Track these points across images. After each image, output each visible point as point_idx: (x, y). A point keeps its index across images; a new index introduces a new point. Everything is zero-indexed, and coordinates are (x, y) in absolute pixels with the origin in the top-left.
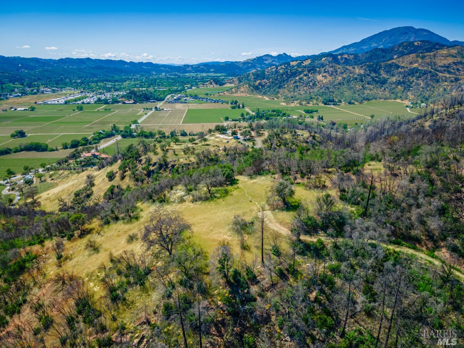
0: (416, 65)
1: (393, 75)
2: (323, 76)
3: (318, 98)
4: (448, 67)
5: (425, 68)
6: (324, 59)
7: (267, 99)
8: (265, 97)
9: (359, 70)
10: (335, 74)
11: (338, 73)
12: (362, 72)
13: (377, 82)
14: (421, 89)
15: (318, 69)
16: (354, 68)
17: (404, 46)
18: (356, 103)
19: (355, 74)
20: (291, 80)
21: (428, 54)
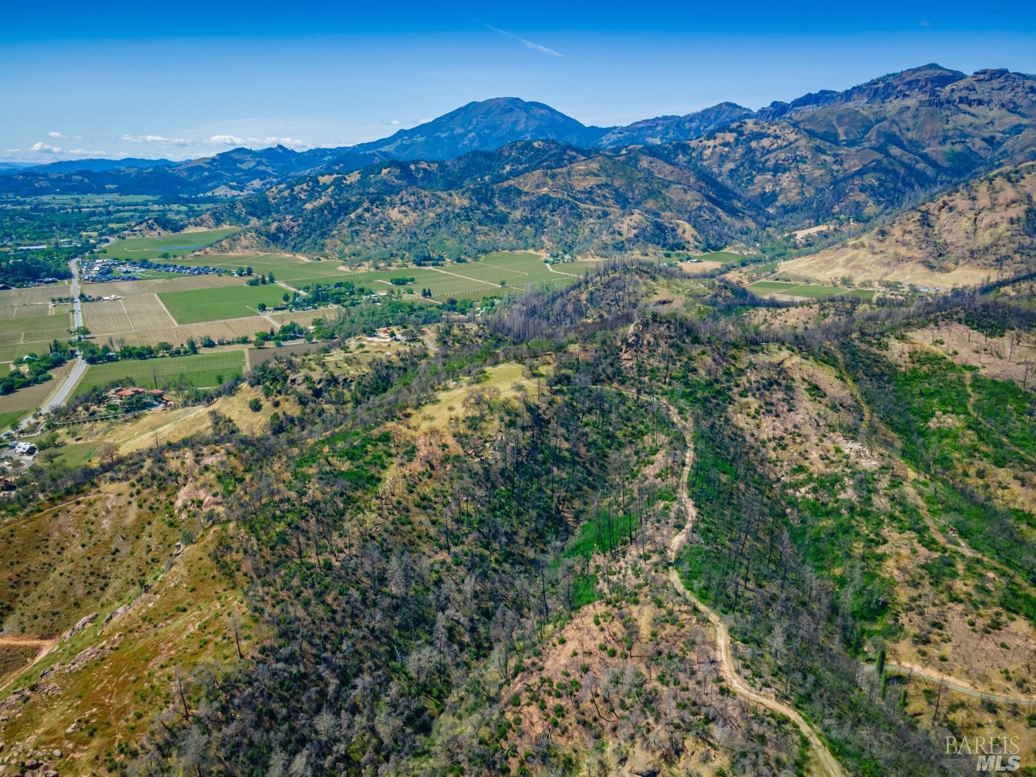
0: (545, 190)
1: (514, 207)
2: (400, 212)
3: (404, 255)
4: (590, 193)
5: (560, 196)
6: (385, 171)
7: (306, 260)
8: (299, 256)
9: (459, 198)
10: (421, 207)
11: (427, 204)
12: (466, 203)
13: (493, 220)
14: (560, 232)
15: (388, 199)
16: (451, 195)
17: (518, 149)
18: (469, 260)
19: (454, 206)
20: (342, 221)
21: (559, 170)
